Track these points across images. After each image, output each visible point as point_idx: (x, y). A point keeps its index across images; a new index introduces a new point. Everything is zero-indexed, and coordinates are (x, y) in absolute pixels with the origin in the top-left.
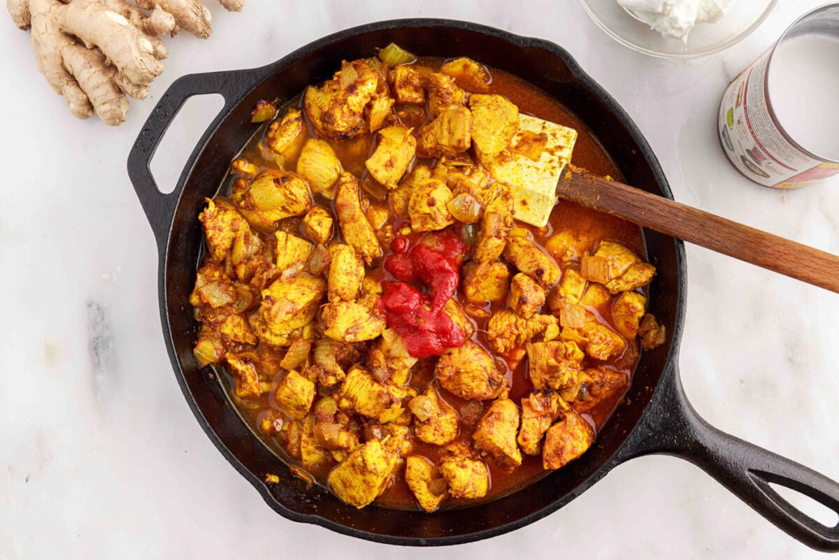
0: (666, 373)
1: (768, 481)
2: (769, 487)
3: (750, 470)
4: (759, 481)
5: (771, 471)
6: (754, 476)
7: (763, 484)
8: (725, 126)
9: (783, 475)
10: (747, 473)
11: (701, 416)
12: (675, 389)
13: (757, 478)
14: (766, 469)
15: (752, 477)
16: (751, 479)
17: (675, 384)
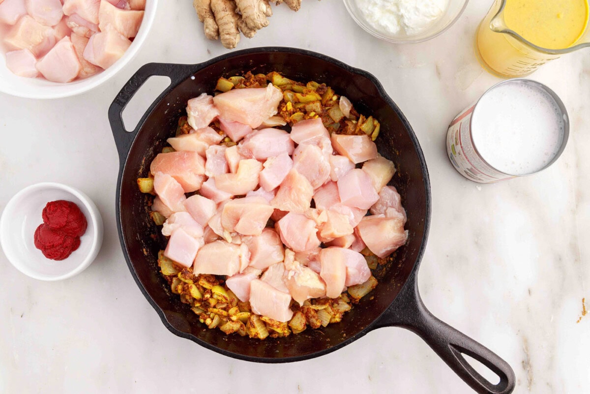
0: (408, 279)
1: (461, 352)
2: (461, 356)
3: (451, 344)
4: (455, 352)
5: (463, 346)
6: (453, 348)
7: (458, 353)
8: (451, 154)
9: (470, 350)
10: (449, 346)
11: (427, 308)
12: (414, 289)
13: (455, 349)
14: (461, 345)
15: (452, 349)
16: (451, 350)
17: (414, 287)
